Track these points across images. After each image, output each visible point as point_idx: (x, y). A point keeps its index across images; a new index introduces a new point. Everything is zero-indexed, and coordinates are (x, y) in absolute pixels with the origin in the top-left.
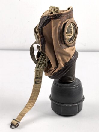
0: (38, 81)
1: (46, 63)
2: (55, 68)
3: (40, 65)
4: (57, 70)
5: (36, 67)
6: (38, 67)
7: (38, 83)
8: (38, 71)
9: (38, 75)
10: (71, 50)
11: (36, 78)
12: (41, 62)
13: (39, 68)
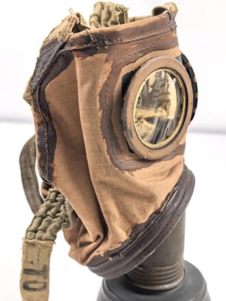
0: (35, 282)
1: (67, 216)
2: (98, 237)
3: (44, 223)
4: (102, 250)
5: (27, 231)
6: (35, 231)
7: (35, 290)
8: (33, 245)
9: (32, 263)
10: (162, 174)
11: (26, 271)
12: (49, 208)
13: (38, 234)
